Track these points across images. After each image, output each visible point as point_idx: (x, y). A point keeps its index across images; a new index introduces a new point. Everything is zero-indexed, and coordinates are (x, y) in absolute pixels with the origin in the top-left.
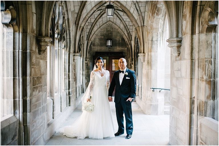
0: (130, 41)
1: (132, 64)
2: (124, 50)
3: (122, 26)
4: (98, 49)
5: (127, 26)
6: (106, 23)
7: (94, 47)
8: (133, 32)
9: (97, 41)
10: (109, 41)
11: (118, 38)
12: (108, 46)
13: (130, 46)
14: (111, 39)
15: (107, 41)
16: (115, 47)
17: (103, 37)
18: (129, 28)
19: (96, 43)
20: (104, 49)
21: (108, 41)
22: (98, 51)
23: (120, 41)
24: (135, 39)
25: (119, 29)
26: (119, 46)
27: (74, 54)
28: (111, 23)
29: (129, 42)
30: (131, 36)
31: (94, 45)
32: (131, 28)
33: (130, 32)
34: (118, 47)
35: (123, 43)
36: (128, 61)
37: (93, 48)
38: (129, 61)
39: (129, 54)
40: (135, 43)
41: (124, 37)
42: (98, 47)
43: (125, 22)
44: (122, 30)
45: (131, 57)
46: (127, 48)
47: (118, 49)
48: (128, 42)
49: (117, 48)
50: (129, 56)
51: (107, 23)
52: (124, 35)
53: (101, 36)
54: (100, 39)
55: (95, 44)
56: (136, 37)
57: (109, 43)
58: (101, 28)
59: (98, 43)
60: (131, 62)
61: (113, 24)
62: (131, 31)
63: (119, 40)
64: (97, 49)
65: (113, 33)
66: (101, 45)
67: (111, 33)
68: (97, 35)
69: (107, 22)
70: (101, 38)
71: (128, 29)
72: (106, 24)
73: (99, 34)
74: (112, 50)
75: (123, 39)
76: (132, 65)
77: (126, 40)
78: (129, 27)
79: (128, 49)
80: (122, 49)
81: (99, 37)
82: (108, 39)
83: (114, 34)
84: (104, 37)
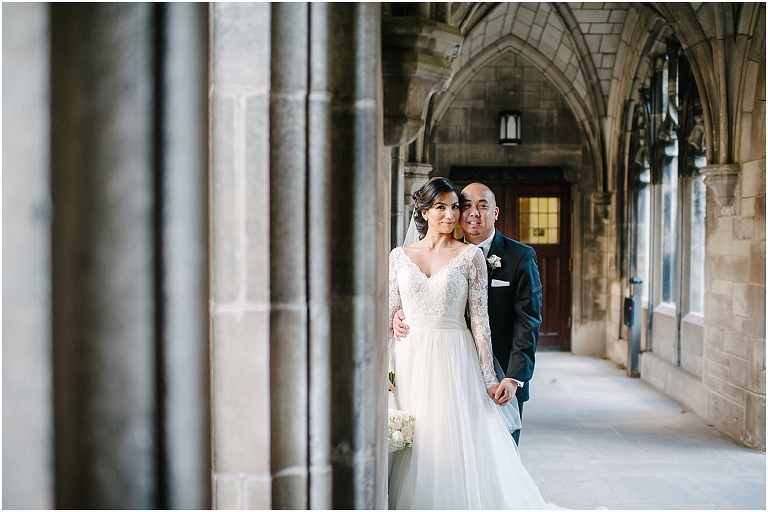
0: (596, 122)
1: (606, 214)
2: (571, 158)
3: (566, 57)
4: (463, 153)
5: (590, 54)
6: (495, 44)
7: (446, 146)
8: (614, 82)
9: (458, 122)
10: (511, 120)
11: (545, 109)
12: (507, 140)
13: (595, 142)
14: (517, 114)
15: (503, 120)
16: (535, 146)
17: (481, 105)
18: (598, 65)
19: (453, 131)
20: (485, 153)
21: (506, 122)
22: (464, 163)
23: (556, 121)
24: (626, 108)
25: (550, 70)
26: (550, 141)
27: (408, 169)
28: (514, 44)
29: (590, 123)
30: (605, 97)
31: (445, 138)
32: (607, 62)
33: (599, 81)
34: (543, 145)
35: (567, 128)
36: (589, 203)
37: (443, 151)
38: (593, 205)
39: (591, 175)
40: (626, 127)
41: (573, 103)
42: (464, 145)
43: (584, 38)
44: (561, 74)
45: (600, 189)
46: (584, 150)
47: (545, 153)
48: (586, 123)
49: (539, 149)
50: (590, 182)
51: (501, 47)
52: (571, 95)
53: (476, 98)
54: (472, 114)
55: (450, 134)
56: (631, 100)
57: (511, 129)
58: (475, 65)
59: (463, 128)
60: (600, 209)
61: (525, 51)
62: (603, 75)
63: (550, 117)
64: (457, 152)
65: (526, 87)
66: (476, 137)
67: (516, 88)
68: (457, 96)
69: (502, 39)
70: (474, 110)
71: (595, 69)
72: (495, 50)
73: (467, 94)
74: (518, 159)
75: (567, 114)
76: (605, 221)
77: (580, 115)
78: (597, 58)
79: (588, 156)
80: (563, 152)
81: (463, 104)
82: (505, 113)
83: (529, 90)
84: (488, 102)
